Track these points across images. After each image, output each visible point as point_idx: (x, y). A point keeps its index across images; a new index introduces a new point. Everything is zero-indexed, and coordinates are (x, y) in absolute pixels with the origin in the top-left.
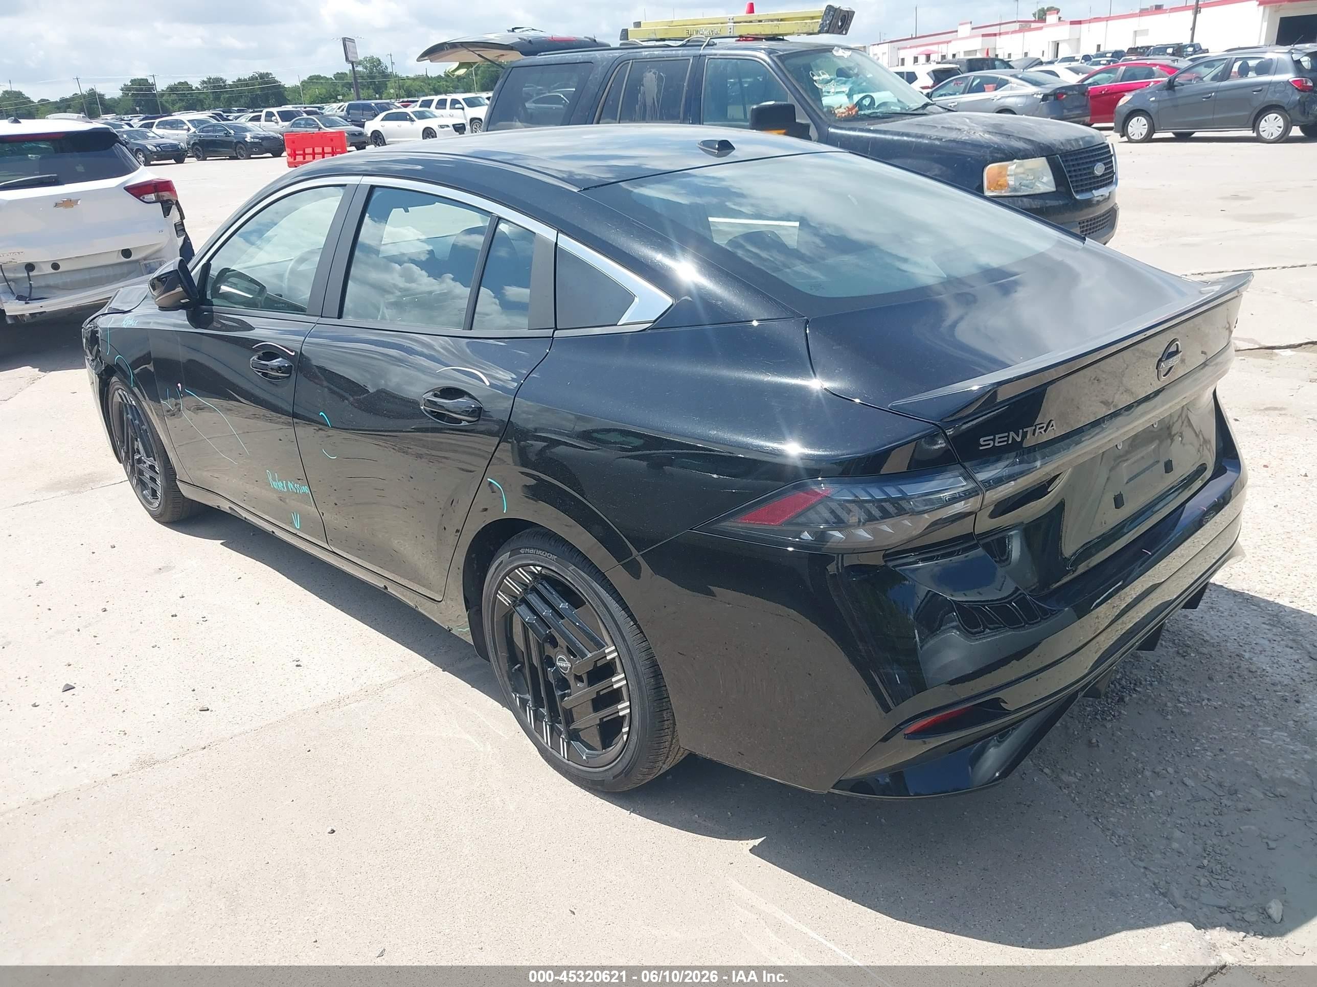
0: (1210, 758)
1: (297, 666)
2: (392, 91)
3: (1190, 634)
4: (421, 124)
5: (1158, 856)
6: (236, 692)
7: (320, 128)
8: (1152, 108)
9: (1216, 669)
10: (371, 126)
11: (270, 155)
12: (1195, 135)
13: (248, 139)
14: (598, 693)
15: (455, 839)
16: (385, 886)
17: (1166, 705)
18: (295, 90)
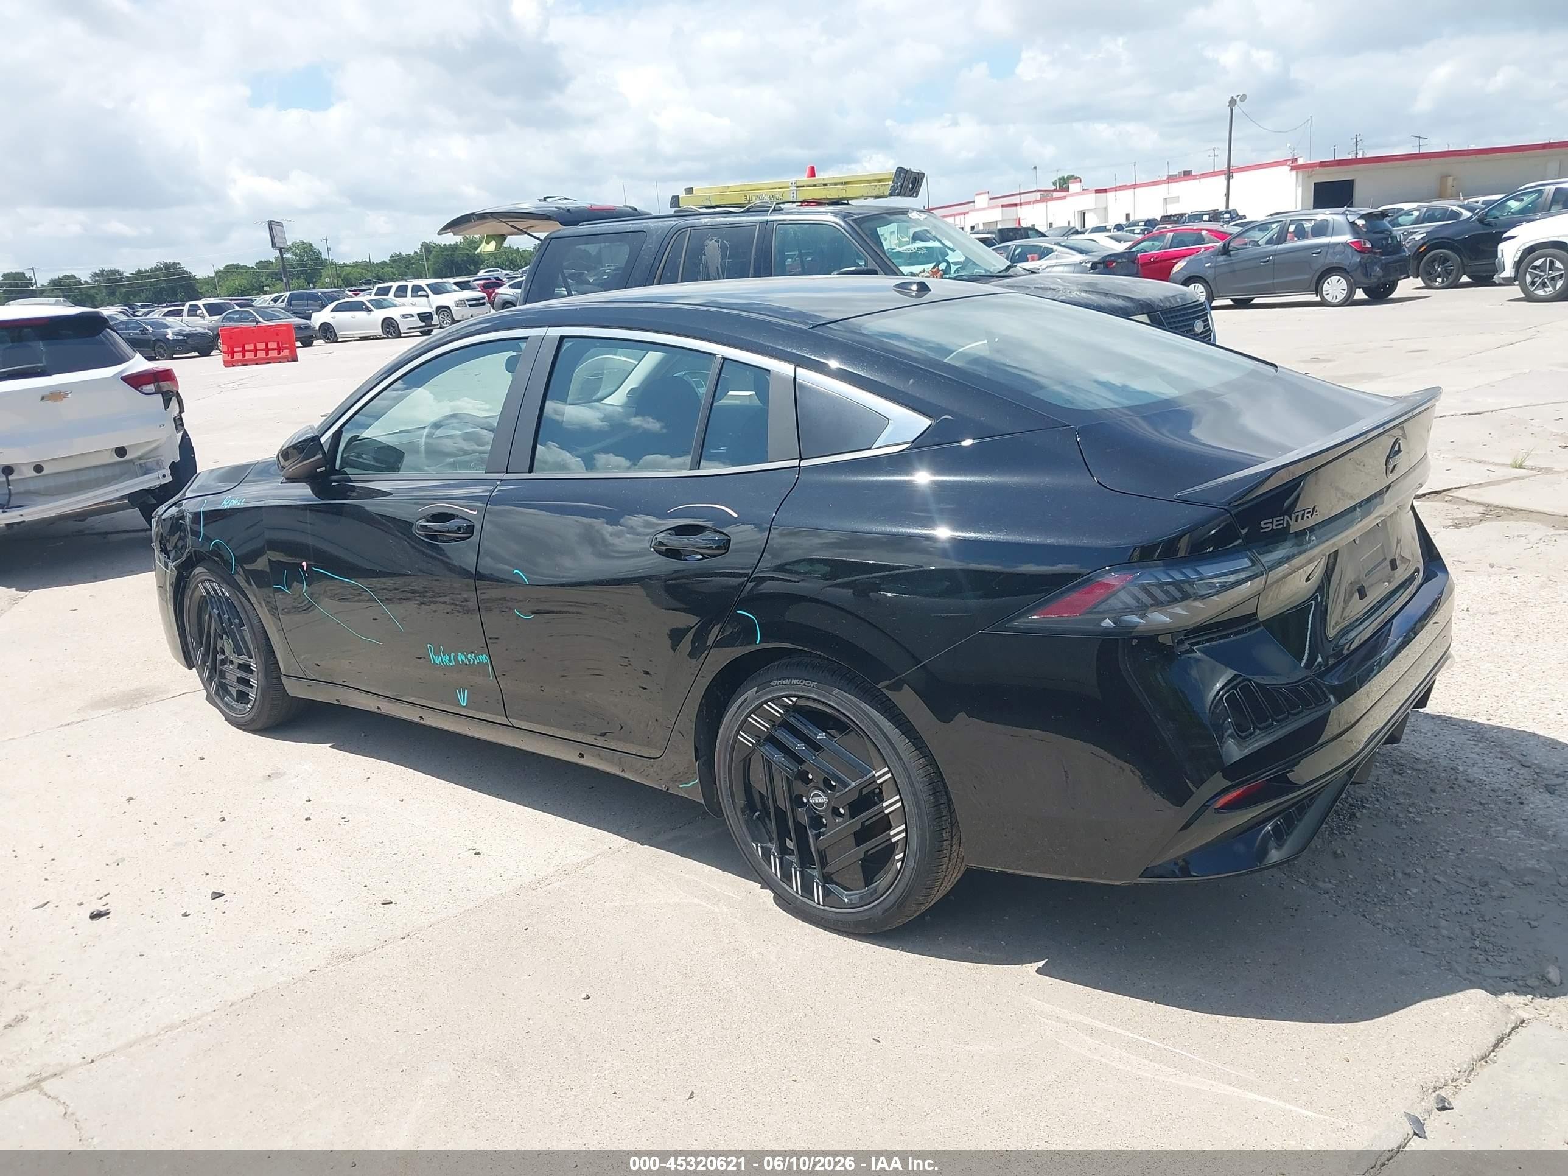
0: (1453, 858)
1: (476, 854)
2: (327, 280)
3: (1401, 755)
4: (380, 315)
5: (1432, 942)
6: (416, 884)
7: (258, 322)
8: (1209, 275)
9: (1435, 783)
10: (318, 319)
11: (197, 354)
12: (1254, 302)
13: (170, 337)
14: (863, 823)
15: (725, 991)
16: (668, 1039)
17: (1397, 816)
18: (208, 281)
